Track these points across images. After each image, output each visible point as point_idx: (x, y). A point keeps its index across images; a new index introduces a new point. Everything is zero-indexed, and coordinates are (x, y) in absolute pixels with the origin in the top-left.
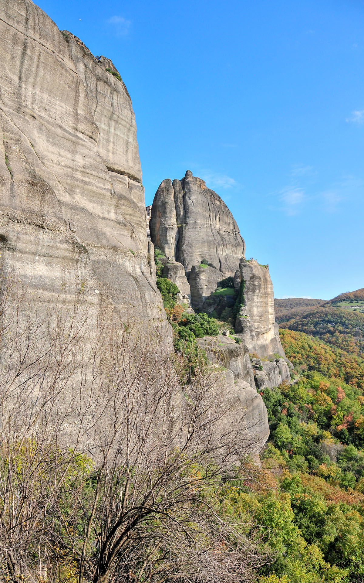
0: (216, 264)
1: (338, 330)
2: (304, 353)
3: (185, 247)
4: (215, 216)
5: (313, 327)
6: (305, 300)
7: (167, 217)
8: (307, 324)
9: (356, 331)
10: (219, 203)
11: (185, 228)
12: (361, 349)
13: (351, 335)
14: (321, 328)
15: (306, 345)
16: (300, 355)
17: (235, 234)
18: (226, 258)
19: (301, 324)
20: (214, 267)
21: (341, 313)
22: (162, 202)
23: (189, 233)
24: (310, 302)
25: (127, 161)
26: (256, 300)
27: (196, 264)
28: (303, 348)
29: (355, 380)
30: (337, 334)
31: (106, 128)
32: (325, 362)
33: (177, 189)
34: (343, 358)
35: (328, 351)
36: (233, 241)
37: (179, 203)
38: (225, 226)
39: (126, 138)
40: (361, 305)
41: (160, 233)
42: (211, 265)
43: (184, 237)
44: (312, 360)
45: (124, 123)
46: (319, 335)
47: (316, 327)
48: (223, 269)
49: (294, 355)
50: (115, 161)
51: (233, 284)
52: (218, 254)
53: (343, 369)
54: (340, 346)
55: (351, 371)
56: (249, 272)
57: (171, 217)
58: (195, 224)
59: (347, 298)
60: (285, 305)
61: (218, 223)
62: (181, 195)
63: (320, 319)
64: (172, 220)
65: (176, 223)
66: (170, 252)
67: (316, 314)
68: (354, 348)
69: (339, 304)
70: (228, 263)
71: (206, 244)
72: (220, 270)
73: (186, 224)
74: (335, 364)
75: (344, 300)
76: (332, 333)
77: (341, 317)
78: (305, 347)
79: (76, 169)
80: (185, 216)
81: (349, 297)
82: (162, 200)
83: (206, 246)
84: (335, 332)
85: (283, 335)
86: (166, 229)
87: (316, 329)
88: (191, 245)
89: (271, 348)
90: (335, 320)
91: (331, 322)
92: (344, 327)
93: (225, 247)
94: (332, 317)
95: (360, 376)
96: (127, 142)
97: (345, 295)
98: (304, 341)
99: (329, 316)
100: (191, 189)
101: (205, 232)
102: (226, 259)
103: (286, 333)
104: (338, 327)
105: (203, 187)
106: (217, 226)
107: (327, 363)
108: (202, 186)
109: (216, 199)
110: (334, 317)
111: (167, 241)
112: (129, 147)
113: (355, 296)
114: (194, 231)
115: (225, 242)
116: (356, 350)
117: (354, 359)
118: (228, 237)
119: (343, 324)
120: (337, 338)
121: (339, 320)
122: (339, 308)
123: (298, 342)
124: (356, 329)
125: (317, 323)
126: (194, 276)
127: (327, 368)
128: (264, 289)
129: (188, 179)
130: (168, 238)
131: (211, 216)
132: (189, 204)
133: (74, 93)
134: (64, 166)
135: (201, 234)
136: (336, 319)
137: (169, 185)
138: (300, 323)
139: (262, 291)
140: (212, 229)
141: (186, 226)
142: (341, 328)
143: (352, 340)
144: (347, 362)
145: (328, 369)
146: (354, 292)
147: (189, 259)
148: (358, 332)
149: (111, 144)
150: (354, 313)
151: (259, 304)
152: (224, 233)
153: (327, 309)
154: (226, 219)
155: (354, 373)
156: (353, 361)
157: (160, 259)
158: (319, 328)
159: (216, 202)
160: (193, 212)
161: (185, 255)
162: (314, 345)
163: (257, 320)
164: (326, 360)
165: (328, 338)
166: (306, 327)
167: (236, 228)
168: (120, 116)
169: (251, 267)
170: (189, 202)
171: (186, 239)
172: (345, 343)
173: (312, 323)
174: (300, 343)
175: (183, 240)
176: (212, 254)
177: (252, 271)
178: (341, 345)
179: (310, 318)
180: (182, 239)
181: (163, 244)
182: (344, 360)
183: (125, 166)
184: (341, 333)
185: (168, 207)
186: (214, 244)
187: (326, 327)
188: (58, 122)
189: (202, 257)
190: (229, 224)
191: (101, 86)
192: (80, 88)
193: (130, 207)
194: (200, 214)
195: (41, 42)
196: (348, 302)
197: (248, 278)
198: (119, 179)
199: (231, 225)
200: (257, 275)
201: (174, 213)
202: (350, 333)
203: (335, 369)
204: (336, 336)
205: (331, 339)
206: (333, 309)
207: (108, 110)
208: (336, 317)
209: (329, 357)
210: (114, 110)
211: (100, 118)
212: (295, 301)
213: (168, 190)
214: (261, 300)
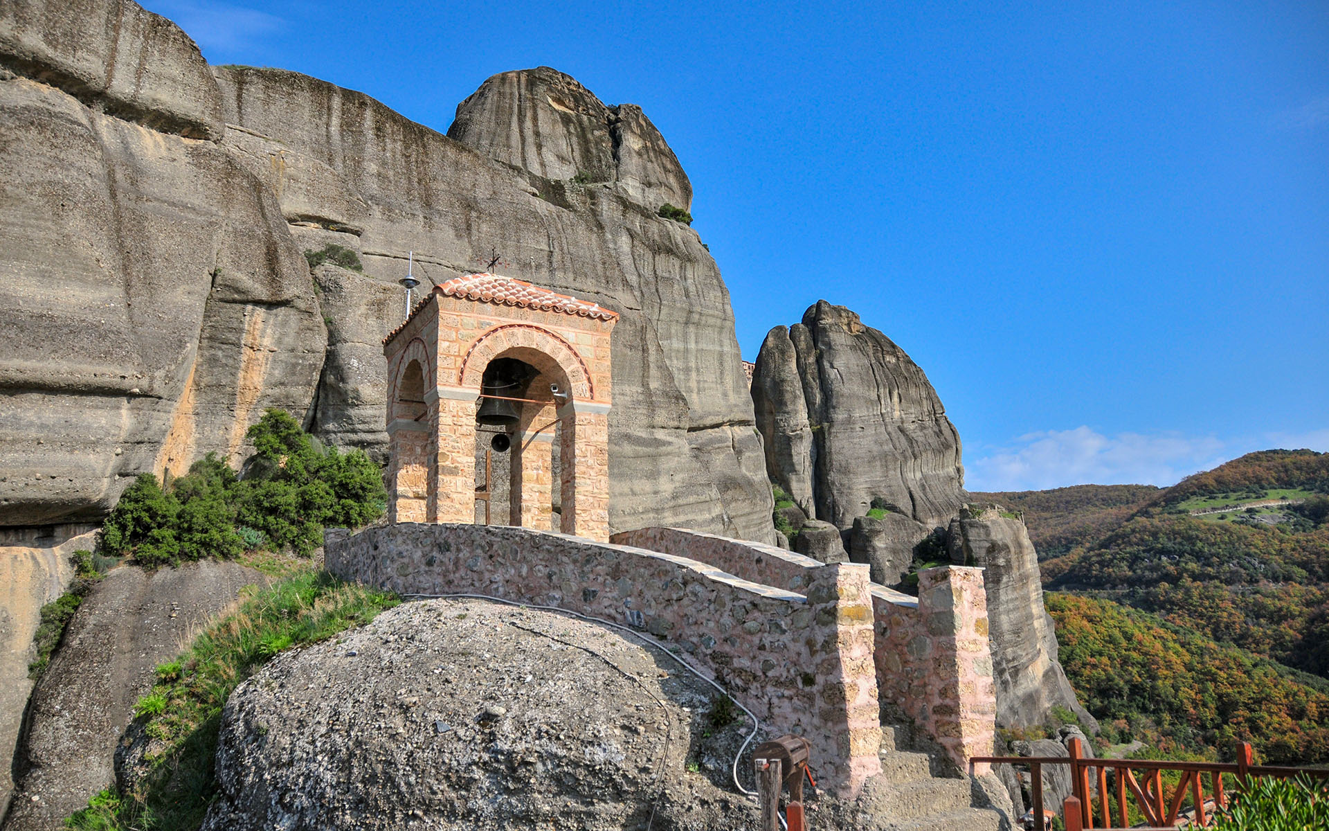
0: (904, 503)
1: (1186, 570)
2: (1115, 654)
3: (833, 476)
4: (890, 393)
5: (1126, 568)
6: (1100, 490)
7: (788, 413)
8: (1111, 560)
9: (1231, 572)
10: (894, 360)
11: (830, 433)
12: (1247, 616)
13: (1221, 582)
14: (1146, 568)
15: (1117, 633)
16: (1105, 660)
17: (936, 420)
18: (923, 485)
19: (1097, 562)
20: (900, 512)
21: (1190, 528)
22: (773, 379)
23: (841, 445)
24: (1111, 494)
25: (725, 395)
26: (1003, 598)
27: (861, 513)
28: (1111, 640)
29: (1242, 712)
30: (1187, 581)
31: (681, 346)
32: (1165, 672)
33: (803, 345)
34: (1207, 658)
35: (1171, 644)
36: (934, 441)
37: (809, 376)
38: (913, 411)
39: (718, 348)
40: (1236, 502)
41: (777, 449)
42: (893, 508)
43: (830, 453)
44: (1135, 671)
45: (711, 321)
46: (1144, 586)
47: (1135, 567)
48: (920, 515)
49: (1093, 660)
50: (706, 409)
51: (948, 553)
52: (904, 481)
53: (1210, 686)
54: (1196, 611)
55: (1230, 691)
56: (983, 537)
57: (796, 412)
58: (849, 421)
59: (1200, 487)
60: (1053, 504)
61: (897, 407)
62: (812, 360)
63: (1141, 548)
64: (799, 418)
65: (807, 422)
66: (803, 488)
67: (1131, 537)
68: (1230, 615)
69: (1182, 506)
70: (931, 496)
71: (878, 463)
72: (915, 517)
73: (831, 422)
74: (1189, 675)
75: (1194, 494)
76: (1174, 580)
77: (1191, 540)
78: (1115, 639)
79: (663, 509)
80: (826, 405)
81: (1206, 485)
82: (772, 374)
83: (878, 468)
84: (1180, 577)
85: (1062, 611)
86: (789, 439)
87: (1134, 571)
88: (845, 471)
89: (1045, 693)
90: (1176, 547)
91: (1167, 552)
92: (1200, 564)
93: (919, 461)
94: (1169, 539)
95: (1254, 703)
96: (721, 355)
97: (1194, 481)
98: (1111, 622)
99: (1163, 539)
100: (833, 343)
101: (872, 435)
102: (923, 487)
103: (1069, 605)
104: (1186, 563)
105: (855, 328)
106: (897, 414)
107: (1170, 674)
108: (852, 326)
109: (888, 352)
110: (1175, 539)
111: (792, 465)
112: (725, 364)
113: (1219, 481)
114: (850, 437)
115: (916, 449)
116: (1237, 620)
117: (1234, 659)
118: (921, 434)
119: (1198, 556)
120: (1187, 591)
121: (1187, 548)
122: (1183, 515)
123: (1100, 628)
124: (1231, 566)
125: (1134, 560)
126: (861, 543)
127: (1173, 687)
128: (1019, 569)
129: (823, 322)
130: (795, 459)
131: (882, 396)
132: (832, 377)
133: (640, 353)
134: (642, 513)
135: (864, 442)
136: (1180, 543)
137: (784, 341)
138: (1094, 559)
139: (1015, 573)
140: (886, 425)
141: (830, 428)
142: (1193, 566)
143: (1224, 593)
144: (1217, 668)
145: (1177, 690)
146: (1215, 470)
147: (844, 503)
148: (1237, 572)
149: (694, 375)
150: (1222, 527)
151: (1011, 606)
152: (912, 427)
153: (1156, 521)
154: (913, 392)
155: (1237, 695)
156: (1232, 664)
157: (785, 513)
158: (1140, 568)
159: (888, 358)
160: (842, 395)
161: (835, 492)
162: (1136, 632)
163: (1010, 642)
164: (1169, 666)
165: (1166, 592)
166: (1111, 570)
167: (936, 406)
168: (705, 311)
169: (985, 527)
170: (832, 374)
171: (834, 457)
172: (1207, 603)
173: (1123, 559)
174: (1103, 630)
175: (828, 460)
176: (893, 483)
177: (988, 534)
178: (1199, 609)
179: (1118, 545)
180: (825, 458)
181: (785, 473)
182: (1211, 665)
183: (724, 410)
184: (1195, 577)
185: (787, 391)
186: (896, 459)
187: (1159, 565)
188: (623, 430)
189: (873, 494)
190: (920, 403)
191: (661, 260)
192: (648, 336)
193: (744, 500)
194: (858, 398)
195: (578, 285)
196: (1203, 498)
197: (983, 553)
198: (716, 446)
199: (925, 402)
200: (1000, 543)
201: (802, 402)
202: (1216, 578)
203: (1191, 687)
204: (1183, 586)
205: (1172, 594)
206: (1169, 520)
207: (682, 309)
208: (1179, 540)
209: (1174, 658)
210: (691, 304)
211: (669, 330)
212: (1076, 494)
213: (783, 352)
214: (1015, 595)
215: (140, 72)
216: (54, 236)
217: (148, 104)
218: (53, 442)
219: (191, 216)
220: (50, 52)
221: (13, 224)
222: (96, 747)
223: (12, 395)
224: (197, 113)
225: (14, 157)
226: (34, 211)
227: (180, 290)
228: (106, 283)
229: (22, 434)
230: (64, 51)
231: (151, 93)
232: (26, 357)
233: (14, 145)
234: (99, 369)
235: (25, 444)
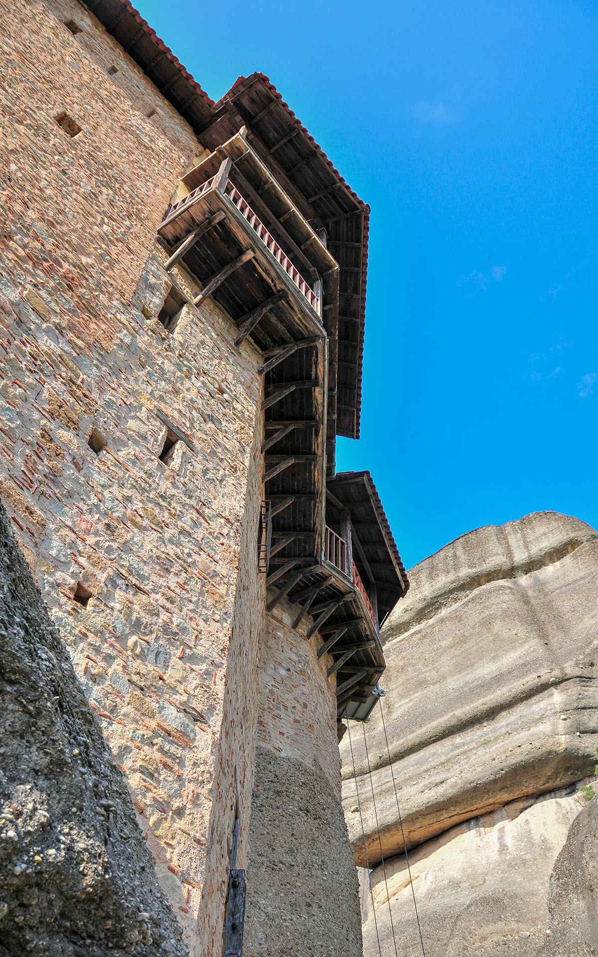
215: (526, 546)
216: (491, 638)
217: (539, 553)
218: (516, 730)
219: (582, 582)
220: (474, 570)
221: (473, 646)
222: (571, 887)
223: (493, 719)
224: (565, 537)
225: (465, 620)
226: (479, 634)
227: (586, 620)
228: (526, 641)
229: (498, 733)
230: (480, 564)
231: (537, 548)
232: (485, 696)
233: (464, 616)
234: (524, 681)
235: (502, 737)
